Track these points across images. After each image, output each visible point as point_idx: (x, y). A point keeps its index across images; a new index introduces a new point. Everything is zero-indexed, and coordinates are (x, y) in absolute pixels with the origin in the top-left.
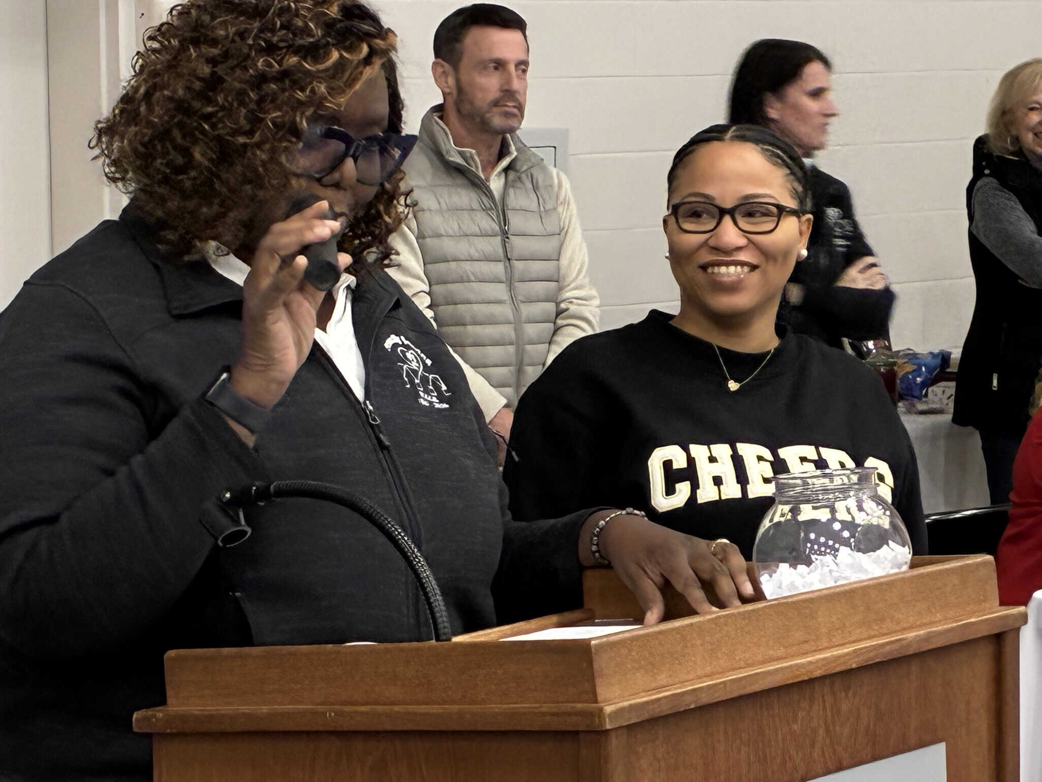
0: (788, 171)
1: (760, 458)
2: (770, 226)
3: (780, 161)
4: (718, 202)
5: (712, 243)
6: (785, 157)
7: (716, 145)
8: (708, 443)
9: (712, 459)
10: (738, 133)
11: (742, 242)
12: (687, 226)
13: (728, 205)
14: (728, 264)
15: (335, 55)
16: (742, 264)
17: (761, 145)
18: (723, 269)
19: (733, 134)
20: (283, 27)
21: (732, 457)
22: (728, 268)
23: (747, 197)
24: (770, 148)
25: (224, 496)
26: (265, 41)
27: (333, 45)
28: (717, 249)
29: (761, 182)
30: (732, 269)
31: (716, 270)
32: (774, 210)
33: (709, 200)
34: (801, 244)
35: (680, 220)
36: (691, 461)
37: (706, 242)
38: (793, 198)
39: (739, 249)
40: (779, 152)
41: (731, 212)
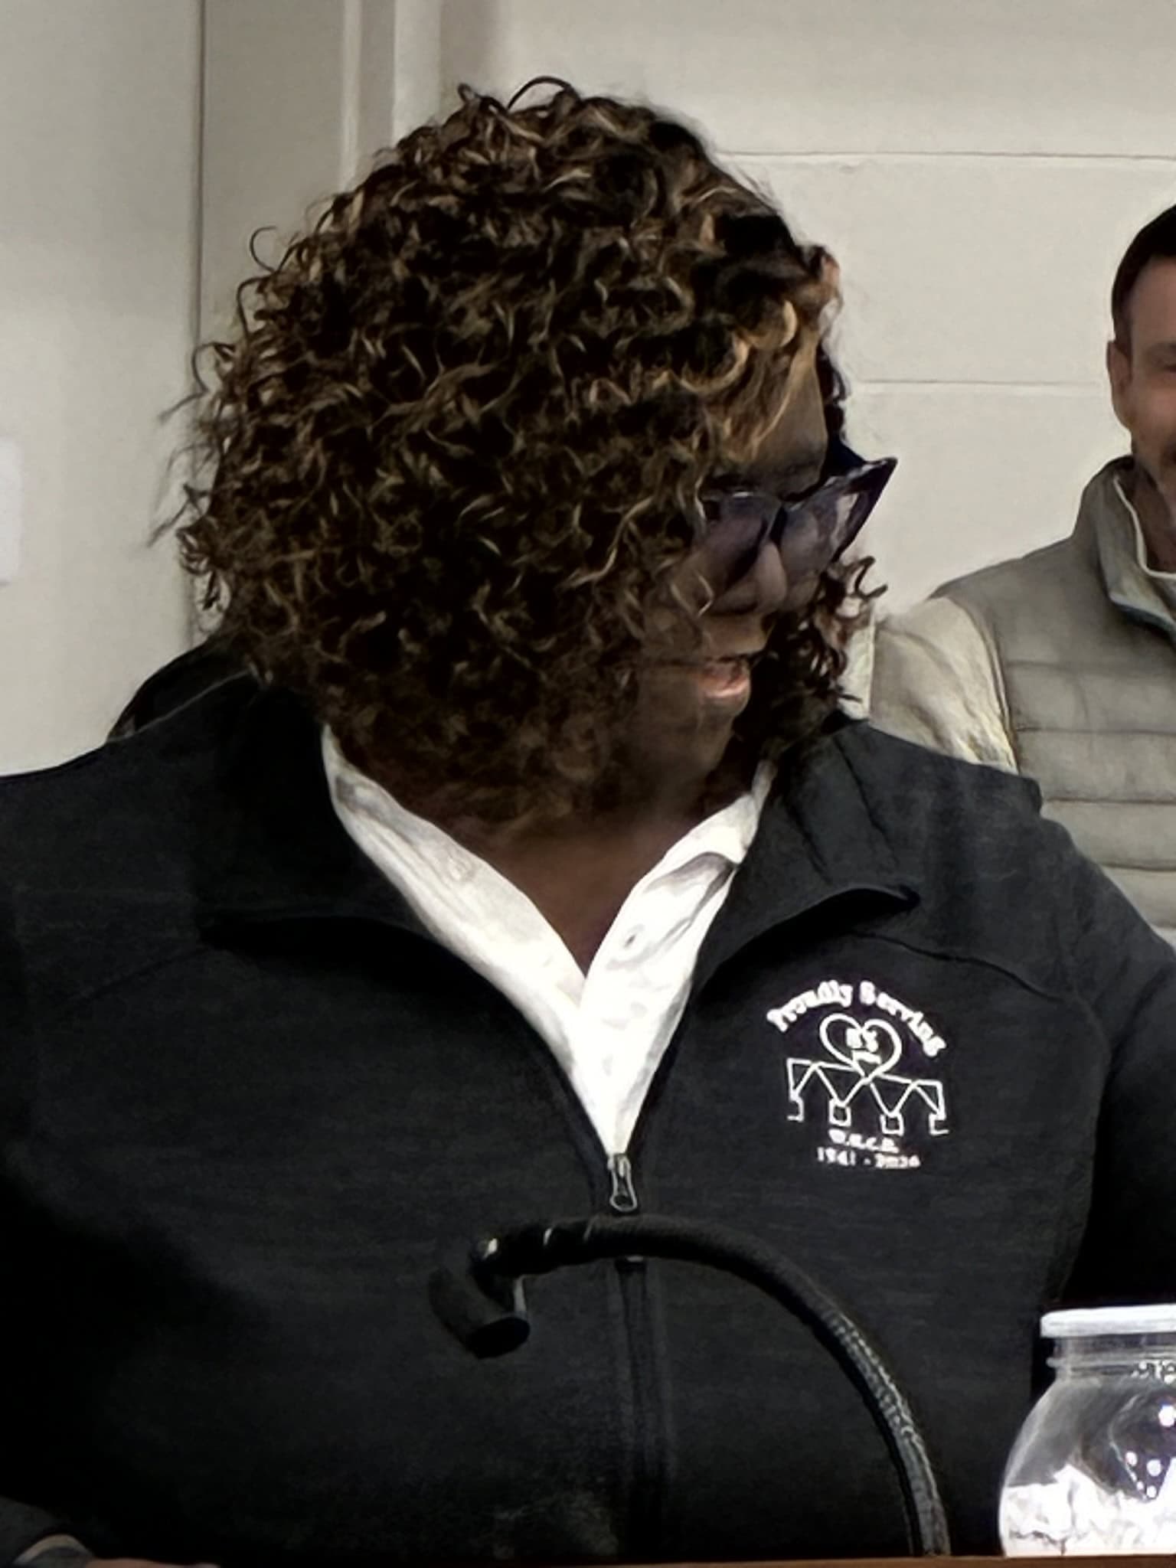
15: (742, 351)
20: (615, 299)
25: (486, 1246)
26: (584, 335)
27: (731, 328)
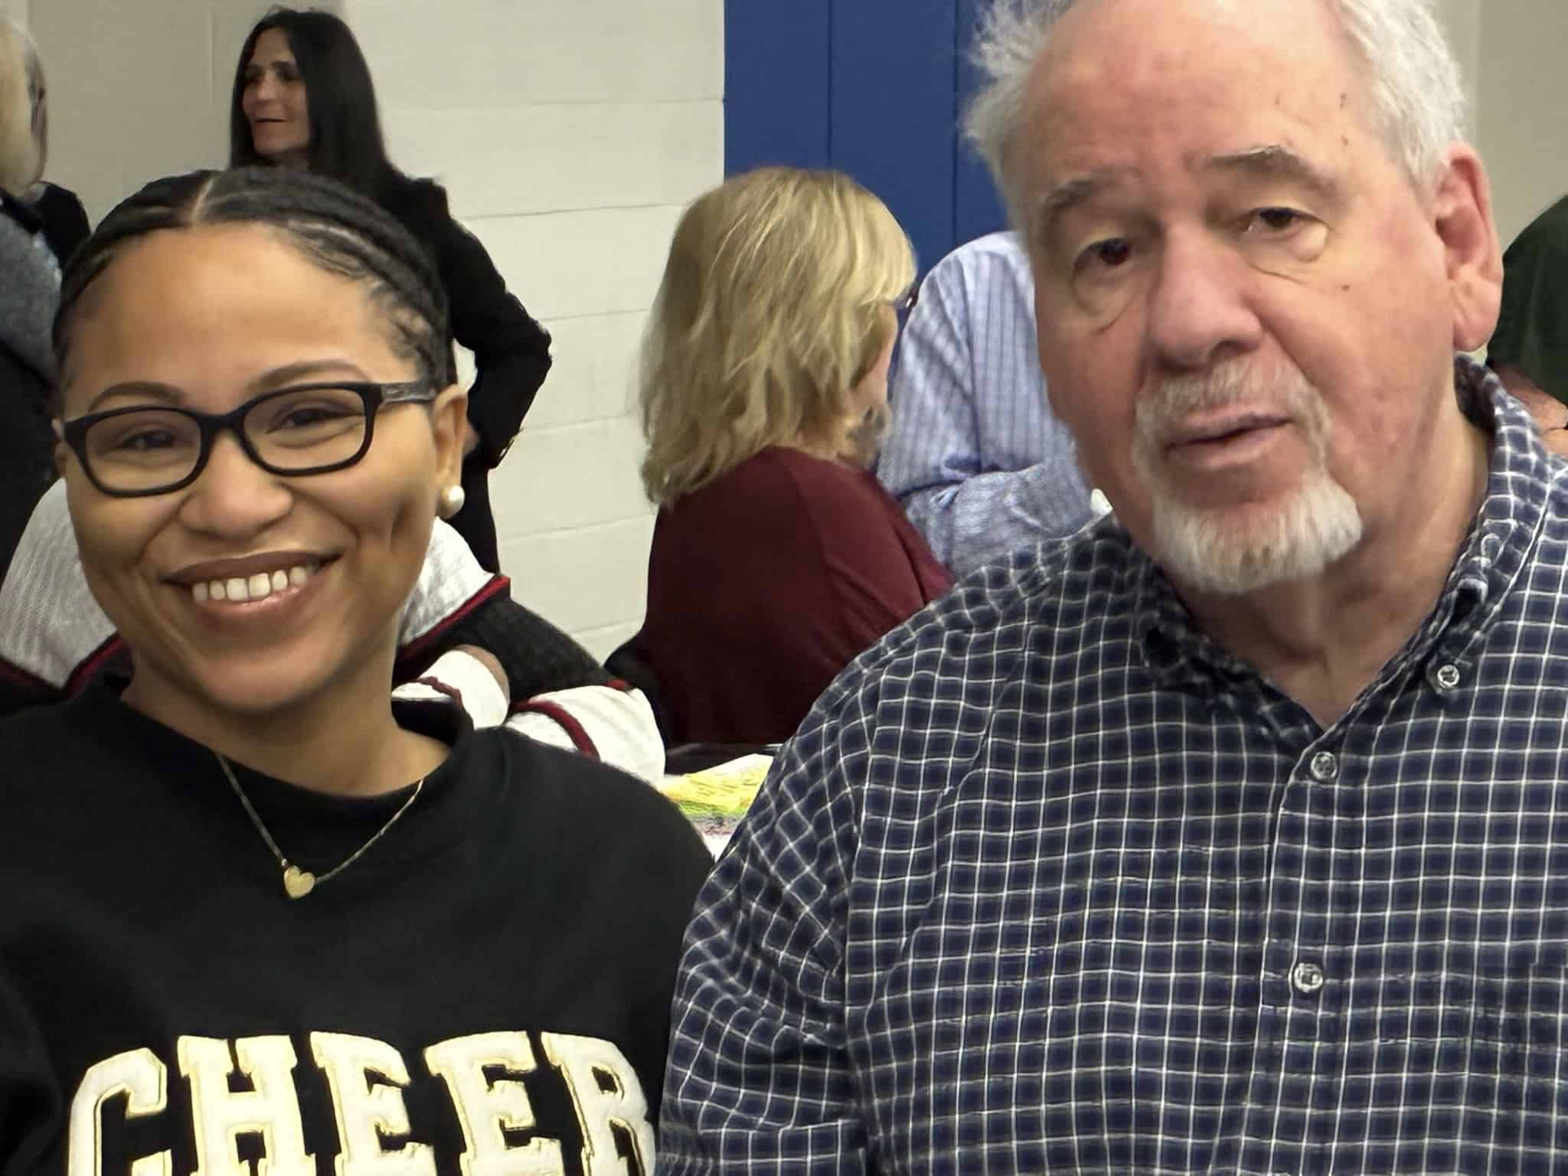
0: (377, 283)
1: (374, 1078)
2: (349, 447)
3: (354, 263)
4: (195, 400)
5: (193, 514)
6: (369, 248)
7: (163, 242)
8: (230, 1032)
9: (239, 1082)
10: (222, 199)
11: (276, 502)
12: (117, 477)
13: (223, 403)
14: (246, 571)
16: (285, 562)
17: (293, 223)
18: (236, 588)
19: (210, 202)
21: (295, 1072)
22: (247, 583)
23: (277, 376)
24: (320, 227)
28: (207, 535)
29: (306, 330)
30: (261, 584)
31: (217, 590)
32: (355, 399)
33: (166, 398)
34: (446, 472)
35: (95, 464)
36: (179, 1089)
37: (174, 517)
38: (404, 357)
39: (270, 525)
40: (344, 233)
41: (235, 424)
